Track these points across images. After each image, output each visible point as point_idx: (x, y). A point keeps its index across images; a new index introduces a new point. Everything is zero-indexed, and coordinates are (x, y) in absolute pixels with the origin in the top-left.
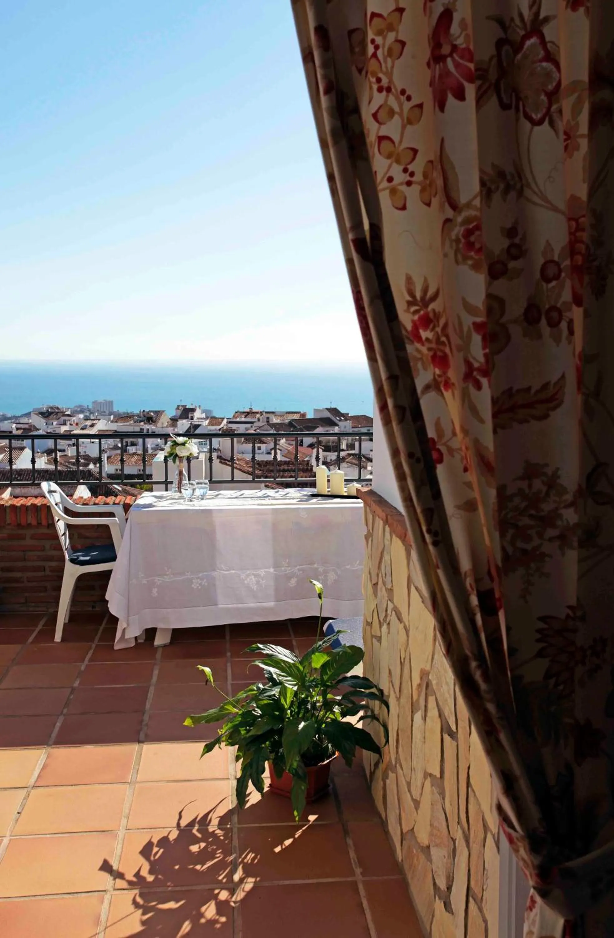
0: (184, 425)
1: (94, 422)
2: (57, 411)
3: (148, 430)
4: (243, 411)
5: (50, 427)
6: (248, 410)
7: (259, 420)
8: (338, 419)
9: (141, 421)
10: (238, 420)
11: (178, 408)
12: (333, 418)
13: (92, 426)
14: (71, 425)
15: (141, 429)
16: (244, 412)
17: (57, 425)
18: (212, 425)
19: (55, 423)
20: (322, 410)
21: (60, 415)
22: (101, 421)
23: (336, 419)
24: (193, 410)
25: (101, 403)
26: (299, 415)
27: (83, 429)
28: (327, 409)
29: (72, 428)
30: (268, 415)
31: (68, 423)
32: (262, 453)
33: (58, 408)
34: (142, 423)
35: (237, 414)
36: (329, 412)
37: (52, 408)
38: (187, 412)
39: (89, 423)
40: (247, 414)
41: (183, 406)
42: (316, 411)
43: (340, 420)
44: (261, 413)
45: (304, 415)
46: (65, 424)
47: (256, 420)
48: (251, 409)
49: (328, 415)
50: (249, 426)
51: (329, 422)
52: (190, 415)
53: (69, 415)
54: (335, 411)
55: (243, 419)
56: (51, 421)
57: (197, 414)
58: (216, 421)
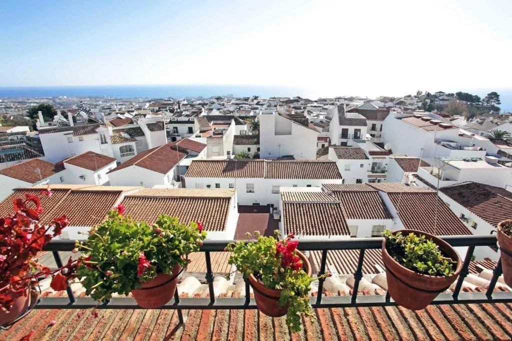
0: (256, 101)
1: (231, 101)
9: (243, 100)
12: (299, 100)
20: (295, 97)
28: (297, 97)
30: (280, 99)
35: (271, 99)
37: (218, 97)
38: (256, 98)
40: (273, 98)
43: (301, 100)
44: (278, 98)
45: (289, 99)
47: (276, 100)
49: (297, 99)
54: (299, 98)
57: (259, 98)
58: (264, 100)
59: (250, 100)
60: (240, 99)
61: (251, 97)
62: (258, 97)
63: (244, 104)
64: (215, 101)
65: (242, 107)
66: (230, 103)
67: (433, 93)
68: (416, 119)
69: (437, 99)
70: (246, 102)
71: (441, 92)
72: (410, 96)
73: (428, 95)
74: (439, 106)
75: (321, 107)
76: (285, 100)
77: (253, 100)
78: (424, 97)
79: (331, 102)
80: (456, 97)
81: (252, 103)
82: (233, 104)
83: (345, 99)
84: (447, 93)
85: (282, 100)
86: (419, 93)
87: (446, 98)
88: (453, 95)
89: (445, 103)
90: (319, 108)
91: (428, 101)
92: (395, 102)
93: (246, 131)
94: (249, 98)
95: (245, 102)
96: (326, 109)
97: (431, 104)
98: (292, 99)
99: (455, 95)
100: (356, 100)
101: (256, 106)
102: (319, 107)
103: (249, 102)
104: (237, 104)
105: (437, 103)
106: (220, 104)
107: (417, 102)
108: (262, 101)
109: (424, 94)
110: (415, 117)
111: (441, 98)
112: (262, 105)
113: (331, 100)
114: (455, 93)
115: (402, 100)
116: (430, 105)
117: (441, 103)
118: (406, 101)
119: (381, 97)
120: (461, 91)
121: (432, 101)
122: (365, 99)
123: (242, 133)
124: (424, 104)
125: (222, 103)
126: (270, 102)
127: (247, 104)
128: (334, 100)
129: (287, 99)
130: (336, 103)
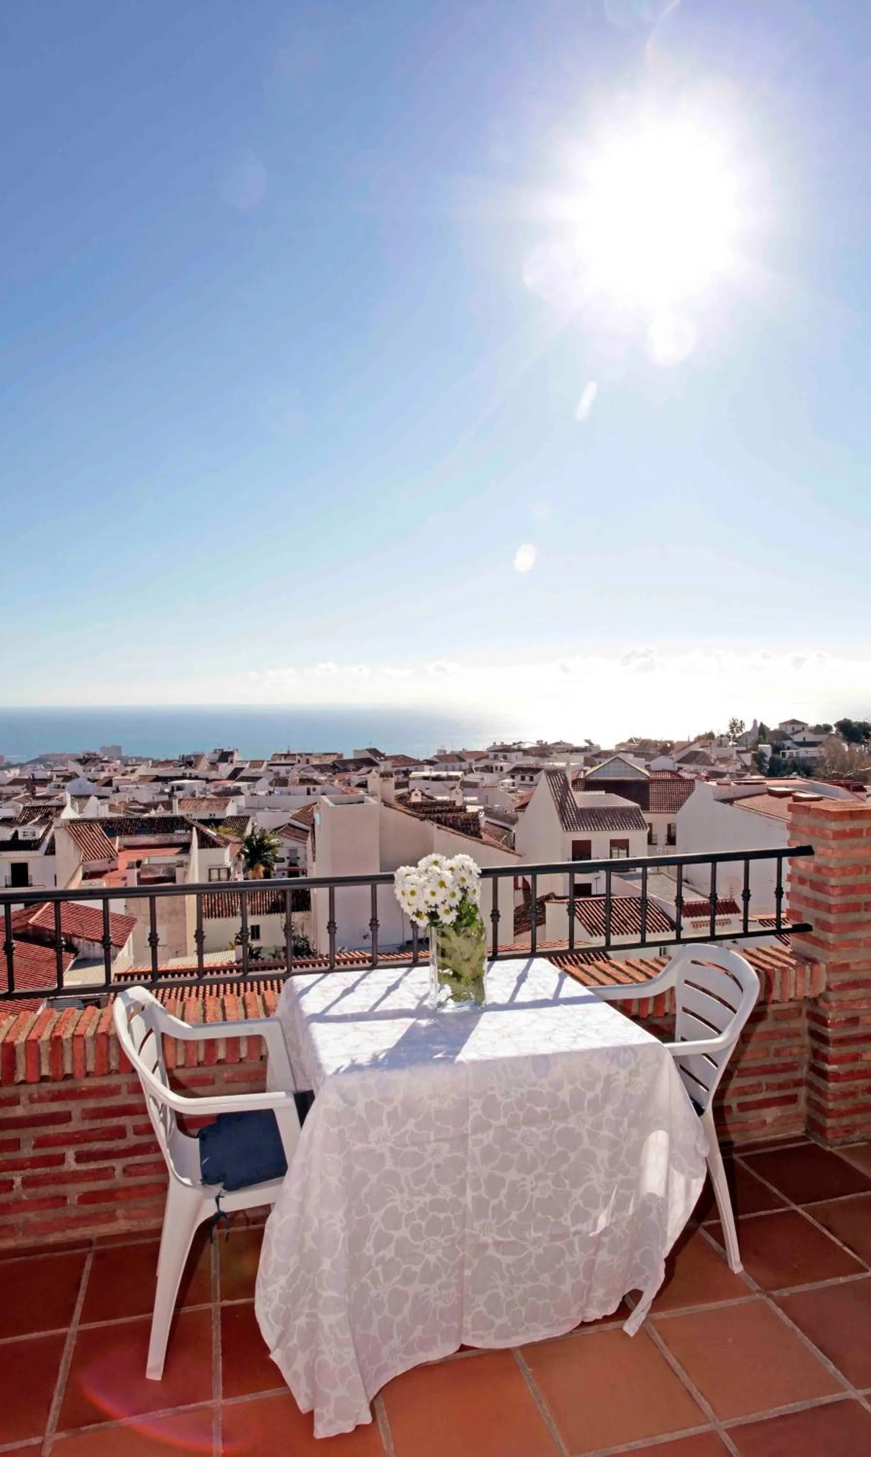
0: (225, 769)
1: (136, 767)
2: (93, 757)
3: (190, 774)
4: (280, 753)
5: (89, 773)
6: (286, 753)
7: (299, 761)
8: (378, 758)
9: (181, 766)
10: (278, 762)
11: (215, 752)
12: (373, 758)
13: (133, 771)
14: (109, 771)
15: (183, 774)
16: (282, 755)
17: (95, 771)
18: (254, 767)
19: (93, 770)
20: (362, 751)
21: (97, 761)
22: (141, 767)
23: (376, 759)
24: (231, 754)
25: (108, 748)
26: (336, 756)
27: (123, 775)
28: (367, 750)
29: (112, 774)
30: (308, 757)
31: (107, 769)
32: (317, 794)
33: (95, 755)
34: (183, 768)
35: (275, 757)
36: (370, 753)
37: (88, 754)
38: (225, 757)
39: (129, 769)
40: (286, 756)
41: (220, 750)
42: (356, 751)
43: (381, 760)
44: (300, 755)
45: (341, 756)
46: (103, 770)
47: (296, 761)
48: (289, 751)
49: (368, 755)
50: (289, 768)
51: (370, 763)
52: (229, 759)
53: (106, 762)
54: (374, 752)
55: (283, 761)
56: (88, 768)
57: (236, 757)
58: (256, 764)
59: (204, 765)
60: (168, 762)
61: (209, 753)
63: (183, 777)
65: (180, 788)
66: (133, 777)
67: (773, 725)
68: (776, 799)
69: (788, 743)
71: (794, 722)
72: (711, 736)
73: (762, 731)
74: (797, 763)
75: (457, 778)
76: (329, 761)
78: (751, 739)
79: (481, 764)
80: (837, 735)
81: (213, 775)
82: (143, 778)
84: (812, 723)
85: (316, 762)
86: (734, 726)
87: (810, 738)
88: (827, 728)
89: (812, 752)
90: (451, 784)
91: (766, 748)
92: (676, 756)
93: (228, 870)
96: (474, 785)
97: (776, 756)
98: (348, 756)
99: (834, 729)
101: (232, 784)
102: (450, 778)
103: (202, 768)
104: (157, 779)
105: (792, 752)
106: (94, 781)
107: (738, 752)
108: (247, 766)
109: (748, 728)
110: (772, 793)
111: (798, 738)
112: (255, 779)
113: (479, 756)
114: (832, 722)
115: (697, 748)
116: (772, 759)
117: (803, 752)
118: (707, 751)
119: (631, 741)
120: (849, 718)
121: (776, 749)
123: (215, 875)
124: (759, 758)
125: (103, 775)
126: (275, 768)
127: (196, 778)
128: (491, 755)
129: (334, 758)
130: (499, 764)
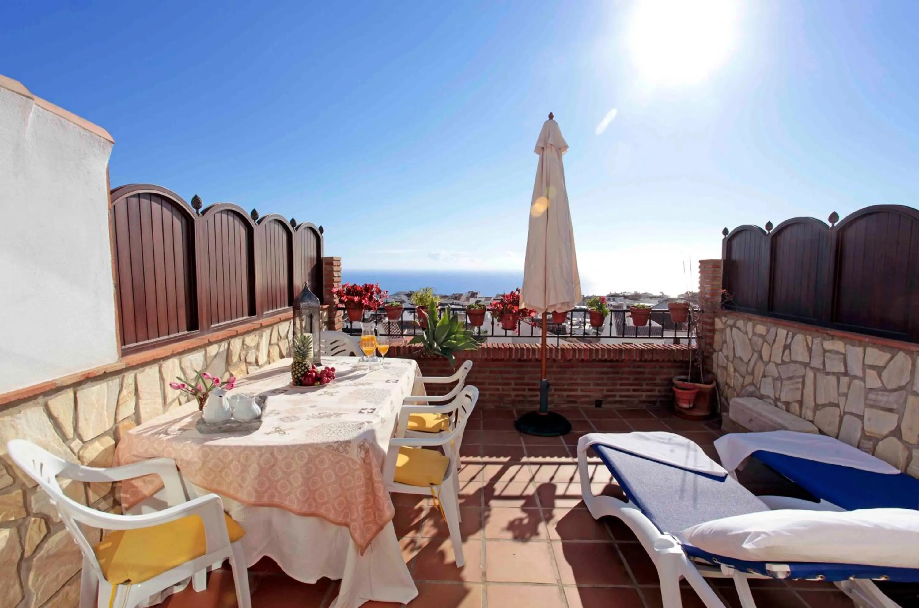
62: (476, 293)
64: (405, 298)
70: (457, 302)
77: (468, 299)
83: (626, 297)
94: (462, 295)
95: (455, 301)
100: (645, 298)
122: (660, 297)
